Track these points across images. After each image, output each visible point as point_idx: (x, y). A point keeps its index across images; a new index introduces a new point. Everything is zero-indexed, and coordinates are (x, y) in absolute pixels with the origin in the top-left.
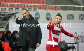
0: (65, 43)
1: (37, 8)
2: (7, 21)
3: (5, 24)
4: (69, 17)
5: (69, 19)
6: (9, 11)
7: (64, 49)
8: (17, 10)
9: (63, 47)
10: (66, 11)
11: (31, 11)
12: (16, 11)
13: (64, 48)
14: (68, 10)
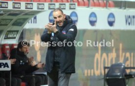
0: (123, 67)
1: (75, 4)
2: (21, 26)
3: (17, 31)
4: (129, 20)
5: (129, 24)
6: (27, 8)
7: (121, 77)
8: (40, 7)
9: (119, 74)
10: (125, 10)
11: (65, 9)
12: (38, 8)
13: (119, 76)
14: (127, 9)
